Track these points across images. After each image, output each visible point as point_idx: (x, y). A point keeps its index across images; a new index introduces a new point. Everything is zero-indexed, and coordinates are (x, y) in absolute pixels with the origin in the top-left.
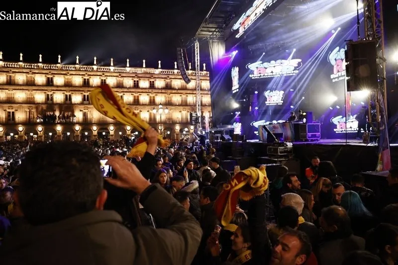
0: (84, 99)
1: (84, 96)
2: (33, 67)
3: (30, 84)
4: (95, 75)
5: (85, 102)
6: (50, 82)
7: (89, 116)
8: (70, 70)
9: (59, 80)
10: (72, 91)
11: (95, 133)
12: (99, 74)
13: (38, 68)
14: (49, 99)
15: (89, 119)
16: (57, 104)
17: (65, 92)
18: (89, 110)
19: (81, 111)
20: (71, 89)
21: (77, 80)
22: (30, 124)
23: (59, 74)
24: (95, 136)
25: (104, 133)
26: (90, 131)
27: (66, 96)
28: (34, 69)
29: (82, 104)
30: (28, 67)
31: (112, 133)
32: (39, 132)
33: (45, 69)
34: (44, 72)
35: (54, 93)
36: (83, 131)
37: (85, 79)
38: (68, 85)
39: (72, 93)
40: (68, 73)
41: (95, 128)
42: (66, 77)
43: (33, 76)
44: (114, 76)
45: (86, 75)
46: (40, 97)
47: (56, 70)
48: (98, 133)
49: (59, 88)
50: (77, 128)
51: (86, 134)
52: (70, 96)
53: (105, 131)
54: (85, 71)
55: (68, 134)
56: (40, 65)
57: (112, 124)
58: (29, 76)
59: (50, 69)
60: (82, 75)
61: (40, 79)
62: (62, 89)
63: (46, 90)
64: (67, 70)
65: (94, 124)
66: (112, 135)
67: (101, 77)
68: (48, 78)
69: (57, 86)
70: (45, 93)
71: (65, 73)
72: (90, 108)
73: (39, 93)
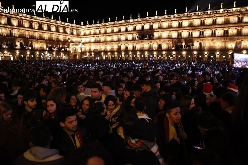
0: (200, 34)
1: (201, 32)
2: (171, 17)
3: (170, 27)
4: (209, 17)
5: (201, 36)
6: (180, 25)
7: (203, 45)
8: (192, 16)
9: (185, 23)
10: (193, 29)
11: (206, 56)
12: (211, 16)
13: (174, 17)
14: (179, 35)
15: (203, 47)
16: (184, 38)
17: (189, 30)
18: (203, 41)
19: (198, 42)
20: (192, 28)
21: (197, 22)
22: (169, 50)
23: (186, 19)
24: (206, 58)
25: (212, 57)
26: (203, 55)
27: (189, 33)
28: (172, 18)
29: (199, 37)
30: (169, 17)
31: (218, 56)
32: (173, 55)
33: (178, 17)
34: (177, 19)
35: (182, 31)
36: (198, 55)
37: (202, 21)
38: (191, 26)
39: (193, 31)
40: (191, 18)
41: (206, 53)
42: (190, 21)
43: (171, 22)
44: (223, 16)
45: (203, 18)
46: (174, 35)
47: (184, 17)
48: (208, 56)
49: (185, 28)
50: (195, 53)
51: (200, 56)
52: (192, 32)
53: (213, 55)
54: (202, 15)
55: (189, 56)
56: (175, 15)
57: (218, 50)
58: (169, 22)
59: (181, 17)
60: (200, 18)
61: (175, 24)
62: (187, 29)
63: (178, 30)
64: (191, 16)
65: (206, 50)
66: (218, 58)
67: (213, 18)
68: (180, 23)
69: (184, 27)
70: (177, 32)
71: (189, 18)
72: (204, 40)
73: (174, 32)
